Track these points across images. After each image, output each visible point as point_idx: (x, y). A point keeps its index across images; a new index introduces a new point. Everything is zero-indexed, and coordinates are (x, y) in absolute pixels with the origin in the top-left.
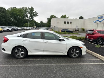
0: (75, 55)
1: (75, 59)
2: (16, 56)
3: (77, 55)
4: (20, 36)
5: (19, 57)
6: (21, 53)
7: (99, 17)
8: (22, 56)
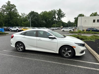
2: (18, 49)
3: (69, 55)
4: (21, 34)
5: (19, 50)
6: (21, 47)
8: (21, 50)
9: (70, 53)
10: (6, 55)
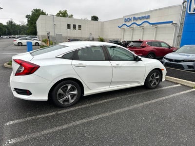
0: (155, 84)
3: (157, 83)
4: (63, 57)
5: (67, 103)
6: (70, 94)
7: (125, 19)
8: (72, 101)
9: (157, 80)
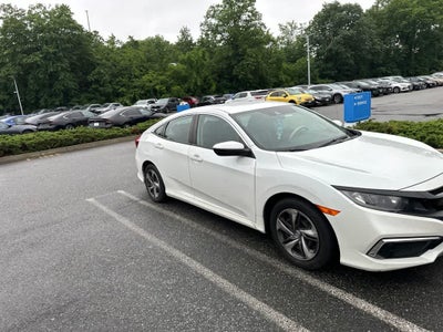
0: (298, 249)
1: (290, 270)
2: (150, 190)
6: (154, 184)
8: (157, 195)
9: (311, 242)
10: (104, 208)
